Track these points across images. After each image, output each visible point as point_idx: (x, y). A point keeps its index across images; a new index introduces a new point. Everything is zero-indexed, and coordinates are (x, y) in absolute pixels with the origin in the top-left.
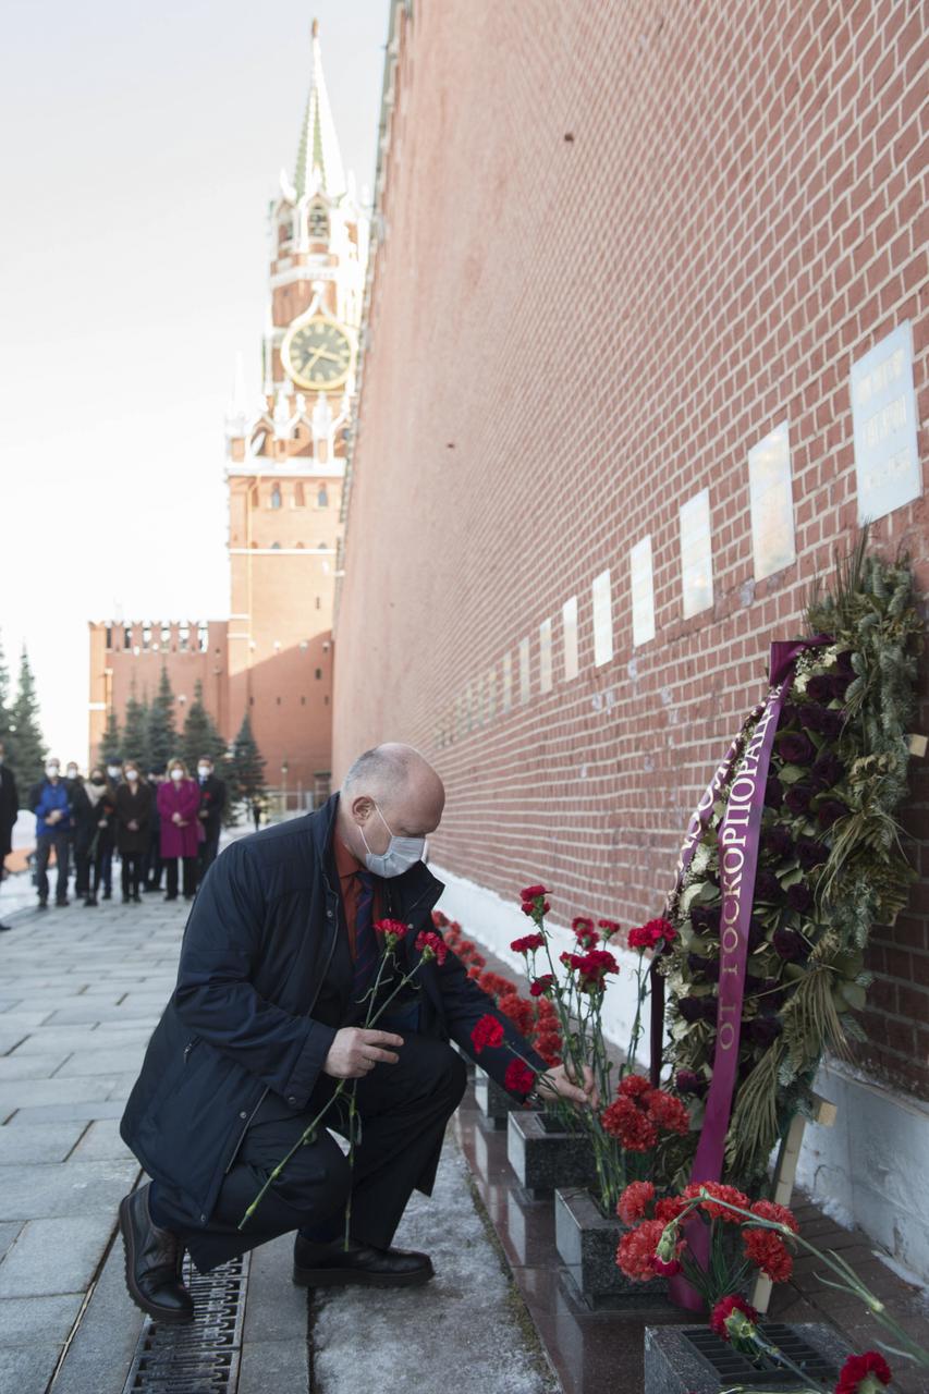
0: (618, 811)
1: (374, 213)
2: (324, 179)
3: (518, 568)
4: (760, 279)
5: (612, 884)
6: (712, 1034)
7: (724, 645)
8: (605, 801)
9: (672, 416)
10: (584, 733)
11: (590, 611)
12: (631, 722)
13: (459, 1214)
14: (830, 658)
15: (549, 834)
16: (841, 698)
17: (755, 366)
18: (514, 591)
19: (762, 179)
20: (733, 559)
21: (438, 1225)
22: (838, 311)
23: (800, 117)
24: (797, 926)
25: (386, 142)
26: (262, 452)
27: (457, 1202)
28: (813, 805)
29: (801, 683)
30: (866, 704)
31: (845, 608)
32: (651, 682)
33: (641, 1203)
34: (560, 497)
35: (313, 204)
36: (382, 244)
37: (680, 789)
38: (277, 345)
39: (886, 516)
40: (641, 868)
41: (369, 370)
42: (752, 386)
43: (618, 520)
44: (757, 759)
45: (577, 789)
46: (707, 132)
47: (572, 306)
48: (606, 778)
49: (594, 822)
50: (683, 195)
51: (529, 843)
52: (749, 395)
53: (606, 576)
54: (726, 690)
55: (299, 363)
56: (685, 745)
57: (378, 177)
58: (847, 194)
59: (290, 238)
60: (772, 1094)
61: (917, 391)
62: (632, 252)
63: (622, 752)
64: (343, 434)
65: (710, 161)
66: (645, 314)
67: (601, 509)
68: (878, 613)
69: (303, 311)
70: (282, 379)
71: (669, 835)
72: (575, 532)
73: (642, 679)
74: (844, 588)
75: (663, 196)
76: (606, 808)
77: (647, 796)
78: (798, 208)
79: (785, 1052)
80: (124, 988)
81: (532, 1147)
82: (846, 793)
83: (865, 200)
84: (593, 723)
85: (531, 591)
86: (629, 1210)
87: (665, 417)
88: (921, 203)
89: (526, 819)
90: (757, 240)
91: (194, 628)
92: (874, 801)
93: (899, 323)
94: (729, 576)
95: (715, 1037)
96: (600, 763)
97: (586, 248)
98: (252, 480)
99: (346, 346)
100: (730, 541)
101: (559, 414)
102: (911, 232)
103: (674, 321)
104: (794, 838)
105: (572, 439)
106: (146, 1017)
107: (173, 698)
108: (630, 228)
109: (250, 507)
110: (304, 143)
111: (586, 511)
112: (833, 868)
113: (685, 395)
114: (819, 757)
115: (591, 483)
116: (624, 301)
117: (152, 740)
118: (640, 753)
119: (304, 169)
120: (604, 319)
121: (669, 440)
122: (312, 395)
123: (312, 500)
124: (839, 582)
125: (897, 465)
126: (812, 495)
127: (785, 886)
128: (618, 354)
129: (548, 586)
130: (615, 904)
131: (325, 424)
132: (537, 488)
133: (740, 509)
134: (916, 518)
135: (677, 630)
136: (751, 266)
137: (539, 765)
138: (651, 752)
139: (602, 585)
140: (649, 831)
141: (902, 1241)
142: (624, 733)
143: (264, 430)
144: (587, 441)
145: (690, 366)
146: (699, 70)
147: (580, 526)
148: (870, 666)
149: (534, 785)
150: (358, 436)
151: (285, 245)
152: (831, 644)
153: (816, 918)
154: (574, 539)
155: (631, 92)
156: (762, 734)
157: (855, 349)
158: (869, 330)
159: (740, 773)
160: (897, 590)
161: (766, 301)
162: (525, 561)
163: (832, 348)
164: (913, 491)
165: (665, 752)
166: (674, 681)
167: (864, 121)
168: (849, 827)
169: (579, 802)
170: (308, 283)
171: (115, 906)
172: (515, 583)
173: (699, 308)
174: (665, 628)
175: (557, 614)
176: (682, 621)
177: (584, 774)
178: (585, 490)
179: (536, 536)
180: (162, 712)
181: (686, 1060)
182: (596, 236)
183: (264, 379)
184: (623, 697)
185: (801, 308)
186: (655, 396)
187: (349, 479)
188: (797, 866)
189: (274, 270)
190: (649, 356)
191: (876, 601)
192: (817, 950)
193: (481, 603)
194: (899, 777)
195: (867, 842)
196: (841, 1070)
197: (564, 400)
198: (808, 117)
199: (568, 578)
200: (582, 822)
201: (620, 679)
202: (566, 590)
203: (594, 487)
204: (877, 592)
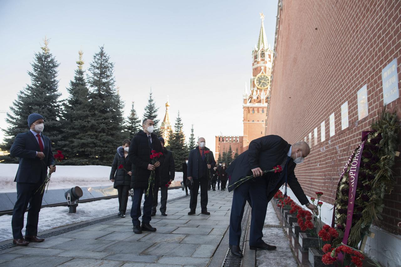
0: (326, 173)
1: (274, 51)
2: (264, 46)
3: (304, 122)
4: (360, 53)
5: (324, 189)
6: (346, 217)
7: (351, 135)
8: (323, 171)
9: (339, 86)
10: (318, 157)
11: (320, 130)
12: (329, 154)
13: (287, 252)
14: (376, 135)
15: (310, 179)
16: (379, 143)
17: (359, 72)
18: (304, 127)
19: (361, 31)
20: (353, 116)
21: (283, 253)
22: (379, 58)
23: (369, 16)
24: (367, 194)
25: (277, 36)
26: (250, 102)
27: (287, 250)
28: (371, 167)
29: (369, 140)
30: (385, 144)
31: (380, 124)
32: (334, 145)
33: (327, 248)
34: (314, 106)
35: (262, 51)
36: (276, 57)
37: (340, 167)
38: (254, 80)
39: (390, 103)
40: (331, 185)
41: (273, 84)
42: (358, 77)
43: (327, 110)
44: (358, 157)
45: (317, 169)
46: (348, 23)
47: (317, 65)
48: (323, 166)
49: (320, 176)
50: (342, 37)
51: (306, 181)
52: (358, 79)
53: (324, 122)
54: (351, 145)
55: (258, 84)
56: (341, 158)
57: (275, 44)
58: (381, 31)
59: (257, 58)
60: (359, 230)
61: (398, 74)
62: (330, 52)
63: (327, 160)
64: (267, 98)
65: (348, 29)
66: (333, 64)
67: (323, 108)
68: (388, 124)
69: (259, 73)
70: (255, 87)
71: (337, 178)
72: (317, 113)
73: (332, 144)
74: (380, 120)
75: (338, 38)
76: (323, 172)
77: (332, 169)
78: (369, 37)
79: (363, 221)
80: (221, 206)
81: (304, 240)
82: (379, 164)
83: (386, 32)
84: (321, 154)
85: (307, 127)
86: (325, 250)
87: (338, 86)
88: (399, 31)
89: (305, 176)
90: (359, 45)
91: (236, 138)
92: (386, 166)
93: (394, 59)
94: (352, 120)
95: (346, 218)
96: (322, 163)
97: (320, 52)
98: (248, 108)
99: (268, 80)
100: (353, 112)
101: (314, 88)
102: (397, 38)
103: (340, 65)
104: (367, 174)
105: (317, 94)
106: (225, 211)
107: (232, 151)
108: (330, 46)
109: (248, 113)
110: (260, 39)
111: (320, 109)
112: (375, 180)
113: (342, 81)
114: (373, 156)
115: (321, 102)
116: (329, 62)
117: (228, 160)
118: (331, 160)
119: (260, 44)
120: (324, 66)
121: (339, 91)
122: (261, 90)
123: (261, 112)
124: (379, 118)
125: (393, 91)
126: (373, 100)
127: (364, 185)
128: (327, 74)
129: (311, 125)
130: (325, 193)
131: (263, 96)
132: (309, 104)
133: (355, 105)
134: (398, 103)
135: (340, 133)
136: (358, 51)
137: (308, 164)
138: (334, 160)
139: (323, 124)
140: (333, 177)
141: (389, 265)
142: (328, 156)
143: (251, 97)
144: (320, 93)
145: (344, 74)
146: (346, 10)
147: (318, 112)
148: (386, 136)
149: (307, 168)
150: (270, 98)
151: (256, 60)
152: (377, 132)
153: (371, 192)
154: (317, 115)
155: (330, 17)
156: (360, 151)
157: (383, 66)
158: (386, 61)
159: (354, 160)
160: (393, 119)
161: (362, 58)
162: (306, 120)
163: (377, 66)
164: (397, 96)
165: (337, 160)
166: (339, 144)
167: (385, 15)
168: (380, 172)
169: (317, 171)
170: (260, 67)
171: (220, 191)
172: (304, 125)
173: (346, 61)
174: (337, 132)
175: (312, 131)
176: (341, 131)
177: (318, 165)
178: (319, 104)
179: (308, 115)
180: (230, 154)
181: (339, 222)
182: (322, 49)
183: (251, 87)
184: (328, 148)
185: (370, 58)
186: (336, 82)
187: (268, 107)
188: (367, 180)
189: (253, 65)
190: (334, 73)
191: (388, 122)
192: (371, 198)
193: (296, 130)
194: (392, 160)
195: (384, 175)
196: (377, 228)
197: (315, 85)
198: (371, 16)
199: (315, 123)
200: (318, 176)
201: (327, 144)
202: (315, 126)
203: (321, 103)
204: (388, 119)
